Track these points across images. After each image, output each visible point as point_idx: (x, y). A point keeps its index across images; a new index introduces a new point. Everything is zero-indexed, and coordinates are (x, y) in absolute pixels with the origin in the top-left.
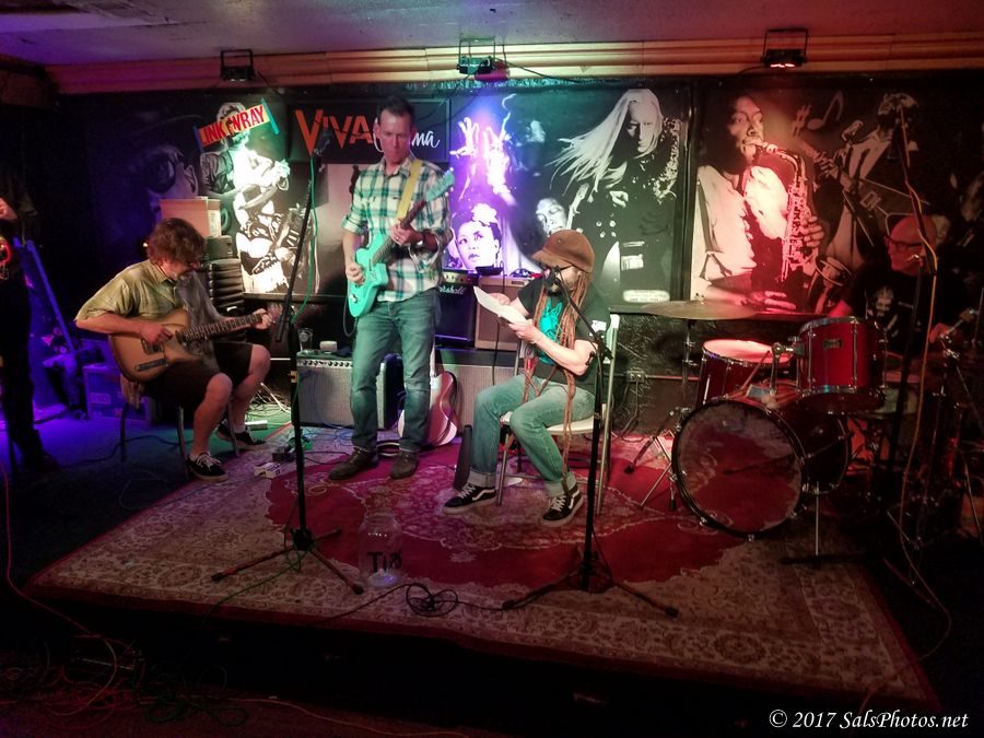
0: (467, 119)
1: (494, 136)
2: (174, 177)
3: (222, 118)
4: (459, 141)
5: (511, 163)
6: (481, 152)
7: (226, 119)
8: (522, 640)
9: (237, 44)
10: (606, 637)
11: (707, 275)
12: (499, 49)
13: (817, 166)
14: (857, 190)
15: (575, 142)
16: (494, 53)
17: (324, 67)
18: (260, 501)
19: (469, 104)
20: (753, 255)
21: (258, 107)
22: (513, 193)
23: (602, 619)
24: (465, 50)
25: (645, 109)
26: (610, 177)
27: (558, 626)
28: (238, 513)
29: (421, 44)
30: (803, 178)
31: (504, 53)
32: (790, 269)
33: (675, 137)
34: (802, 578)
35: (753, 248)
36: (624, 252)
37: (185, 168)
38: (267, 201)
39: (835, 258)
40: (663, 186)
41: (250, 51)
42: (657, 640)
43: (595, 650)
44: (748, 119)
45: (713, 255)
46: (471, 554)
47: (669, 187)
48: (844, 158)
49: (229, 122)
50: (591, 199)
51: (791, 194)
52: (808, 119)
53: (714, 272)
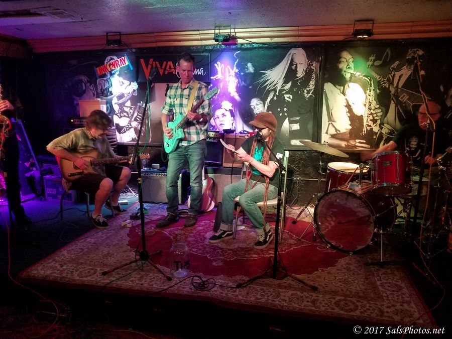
0: (218, 63)
1: (231, 70)
2: (85, 90)
3: (107, 63)
4: (215, 73)
5: (239, 82)
6: (225, 77)
7: (109, 63)
8: (245, 302)
9: (114, 30)
10: (285, 300)
11: (329, 132)
12: (233, 31)
13: (379, 82)
14: (397, 92)
15: (268, 72)
16: (231, 33)
17: (153, 39)
18: (124, 238)
19: (219, 56)
20: (350, 123)
21: (123, 58)
22: (240, 96)
23: (283, 292)
24: (217, 31)
25: (300, 57)
26: (284, 88)
27: (262, 295)
28: (114, 243)
29: (198, 29)
30: (372, 88)
31: (235, 32)
32: (367, 129)
33: (314, 70)
34: (375, 272)
35: (350, 120)
36: (291, 122)
37: (90, 85)
38: (128, 100)
39: (388, 124)
40: (308, 92)
41: (120, 33)
42: (308, 302)
43: (279, 306)
44: (347, 61)
45: (332, 123)
46: (222, 261)
47: (311, 92)
48: (391, 78)
49: (110, 65)
50: (275, 98)
51: (367, 95)
52: (374, 61)
53: (332, 131)
